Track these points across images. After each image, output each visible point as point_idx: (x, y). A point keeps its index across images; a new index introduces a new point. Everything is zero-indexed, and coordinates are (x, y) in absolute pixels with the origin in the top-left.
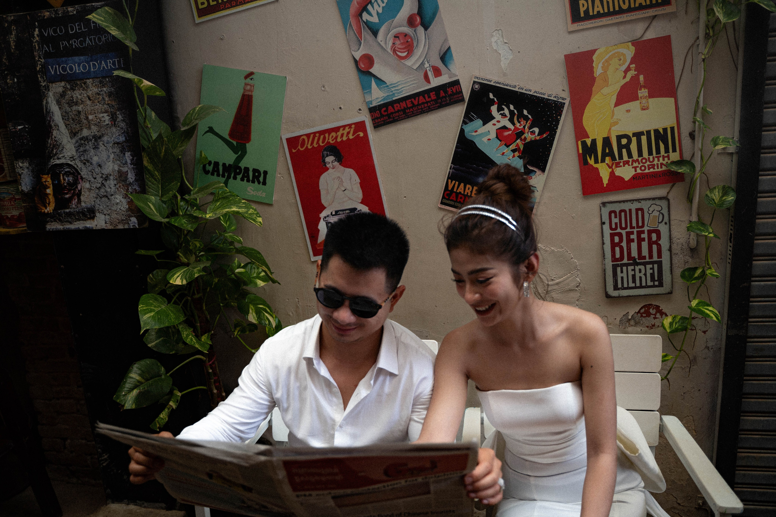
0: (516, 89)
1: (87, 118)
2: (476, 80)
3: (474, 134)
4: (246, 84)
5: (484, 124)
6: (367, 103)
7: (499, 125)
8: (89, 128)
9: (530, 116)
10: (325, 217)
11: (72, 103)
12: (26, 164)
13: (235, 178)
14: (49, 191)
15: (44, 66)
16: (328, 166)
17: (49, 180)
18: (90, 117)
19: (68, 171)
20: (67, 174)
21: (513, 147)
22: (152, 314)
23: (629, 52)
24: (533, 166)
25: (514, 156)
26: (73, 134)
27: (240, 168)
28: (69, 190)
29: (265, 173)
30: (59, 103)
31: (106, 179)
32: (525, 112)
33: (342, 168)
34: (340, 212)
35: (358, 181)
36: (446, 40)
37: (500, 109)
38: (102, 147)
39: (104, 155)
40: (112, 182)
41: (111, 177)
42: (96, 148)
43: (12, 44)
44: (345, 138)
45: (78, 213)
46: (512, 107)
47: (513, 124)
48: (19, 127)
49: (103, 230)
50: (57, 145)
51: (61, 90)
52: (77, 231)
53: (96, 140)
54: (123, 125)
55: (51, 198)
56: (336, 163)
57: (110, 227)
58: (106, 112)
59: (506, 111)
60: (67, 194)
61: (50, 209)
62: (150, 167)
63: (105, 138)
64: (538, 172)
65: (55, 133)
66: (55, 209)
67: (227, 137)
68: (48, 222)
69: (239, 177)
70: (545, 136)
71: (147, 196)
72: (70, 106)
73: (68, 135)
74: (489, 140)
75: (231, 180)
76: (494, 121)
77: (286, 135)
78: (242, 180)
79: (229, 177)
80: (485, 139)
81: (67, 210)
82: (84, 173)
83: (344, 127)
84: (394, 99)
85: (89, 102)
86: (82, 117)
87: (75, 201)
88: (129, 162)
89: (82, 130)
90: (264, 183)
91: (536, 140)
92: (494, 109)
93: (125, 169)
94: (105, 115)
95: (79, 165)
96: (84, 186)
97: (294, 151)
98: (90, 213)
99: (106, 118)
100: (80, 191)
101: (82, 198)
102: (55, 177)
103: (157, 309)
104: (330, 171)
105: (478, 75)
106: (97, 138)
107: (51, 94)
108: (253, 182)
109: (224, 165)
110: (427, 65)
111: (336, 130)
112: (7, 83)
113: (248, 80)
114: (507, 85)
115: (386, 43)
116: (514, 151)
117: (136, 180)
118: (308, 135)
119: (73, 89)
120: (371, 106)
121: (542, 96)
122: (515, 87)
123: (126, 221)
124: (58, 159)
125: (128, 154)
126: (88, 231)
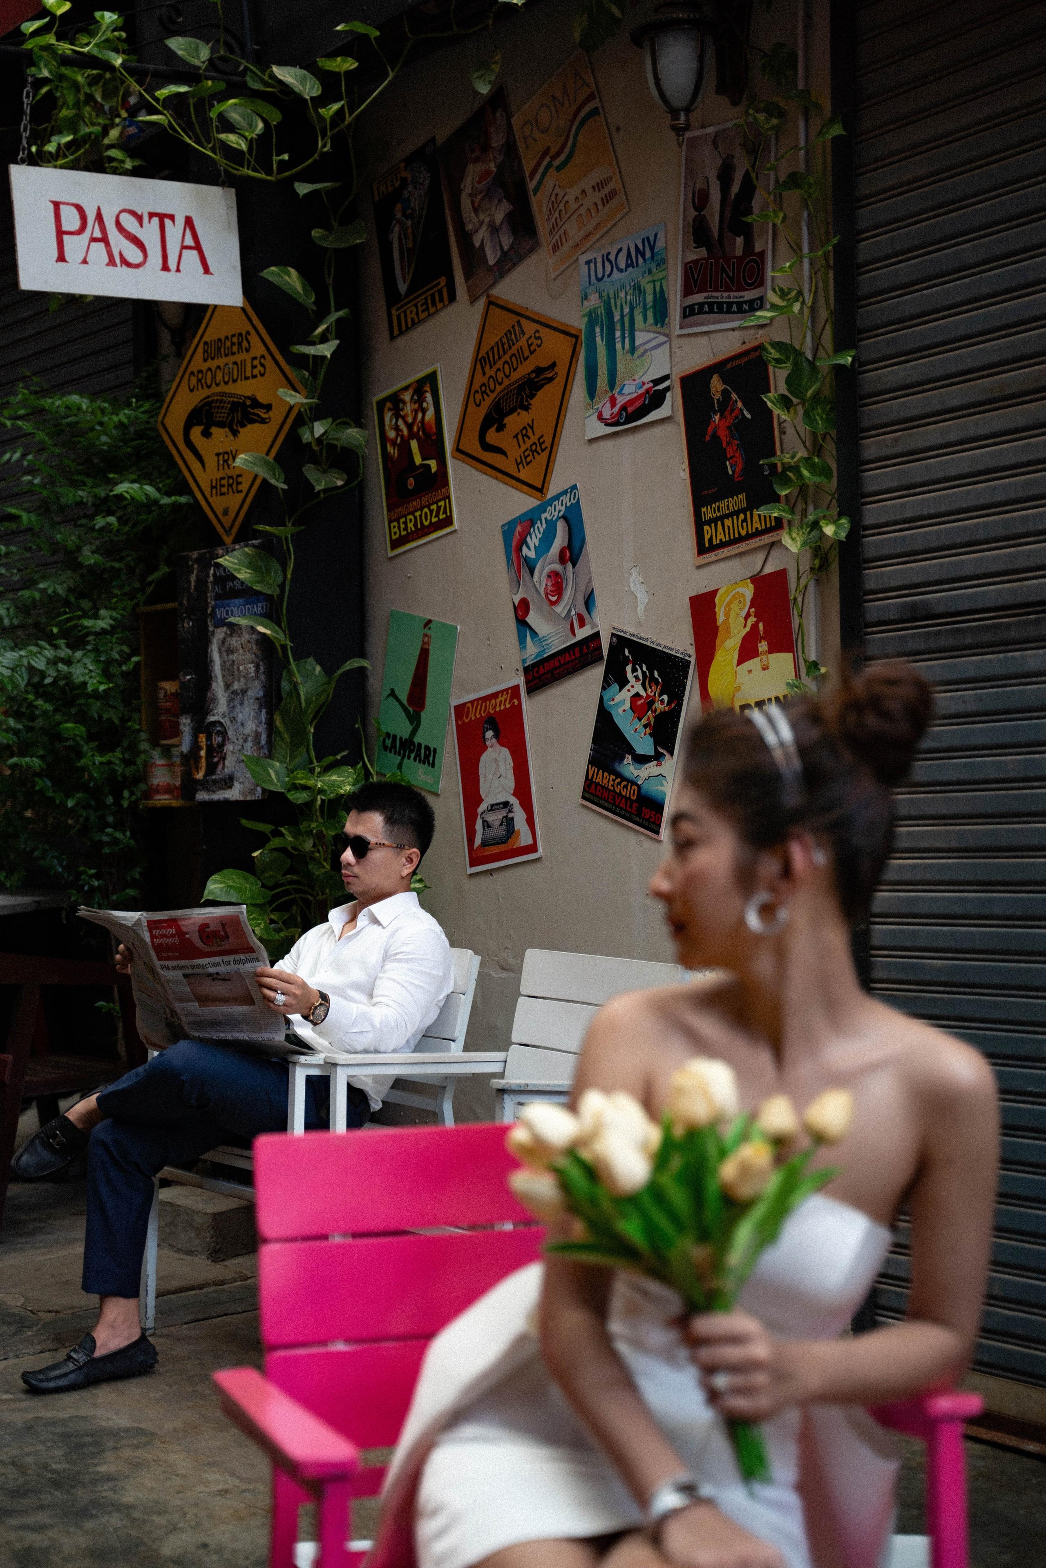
0: (648, 644)
1: (238, 668)
2: (614, 632)
3: (612, 703)
4: (425, 635)
5: (620, 690)
6: (524, 661)
7: (633, 692)
8: (239, 681)
9: (660, 680)
10: (482, 813)
11: (230, 651)
12: (189, 721)
13: (409, 758)
14: (203, 753)
15: (214, 609)
16: (487, 743)
17: (204, 740)
18: (241, 668)
19: (219, 731)
20: (219, 733)
21: (644, 721)
22: (221, 886)
23: (748, 591)
24: (662, 748)
25: (645, 734)
26: (227, 686)
27: (414, 743)
28: (218, 753)
29: (435, 750)
30: (220, 652)
31: (245, 741)
32: (656, 674)
33: (498, 746)
34: (496, 807)
35: (512, 765)
36: (590, 581)
37: (634, 670)
38: (246, 702)
39: (247, 710)
40: (249, 744)
41: (250, 739)
42: (242, 704)
43: (193, 584)
44: (502, 707)
45: (222, 779)
46: (644, 668)
47: (646, 690)
48: (188, 677)
49: (237, 801)
50: (214, 700)
51: (222, 636)
52: (219, 803)
53: (243, 695)
54: (263, 677)
55: (203, 760)
56: (494, 740)
57: (242, 798)
58: (252, 662)
59: (639, 673)
60: (215, 757)
61: (200, 775)
62: (281, 728)
63: (249, 693)
64: (668, 756)
65: (214, 685)
66: (205, 776)
67: (405, 702)
68: (197, 790)
69: (413, 755)
70: (673, 706)
71: (270, 761)
72: (228, 655)
73: (223, 687)
74: (624, 711)
75: (406, 760)
76: (628, 687)
77: (455, 702)
78: (415, 760)
79: (403, 757)
80: (620, 711)
81: (214, 777)
82: (230, 733)
83: (502, 692)
84: (545, 656)
85: (241, 651)
86: (235, 667)
87: (220, 767)
88: (264, 721)
89: (233, 682)
90: (433, 766)
91: (665, 711)
92: (629, 668)
93: (260, 729)
94: (252, 665)
95: (226, 721)
96: (229, 747)
97: (460, 723)
98: (228, 782)
99: (251, 668)
100: (225, 754)
101: (226, 762)
102: (209, 738)
103: (231, 884)
104: (489, 749)
105: (616, 625)
106: (244, 692)
107: (215, 640)
108: (424, 764)
109: (401, 738)
110: (573, 613)
111: (495, 695)
112: (183, 627)
113: (427, 631)
114: (640, 638)
115: (540, 585)
116: (645, 726)
117: (267, 742)
118: (472, 702)
119: (231, 635)
120: (526, 665)
121: (671, 652)
122: (647, 640)
123: (252, 791)
124: (214, 715)
125: (264, 711)
126: (227, 803)
